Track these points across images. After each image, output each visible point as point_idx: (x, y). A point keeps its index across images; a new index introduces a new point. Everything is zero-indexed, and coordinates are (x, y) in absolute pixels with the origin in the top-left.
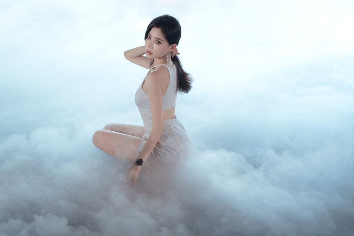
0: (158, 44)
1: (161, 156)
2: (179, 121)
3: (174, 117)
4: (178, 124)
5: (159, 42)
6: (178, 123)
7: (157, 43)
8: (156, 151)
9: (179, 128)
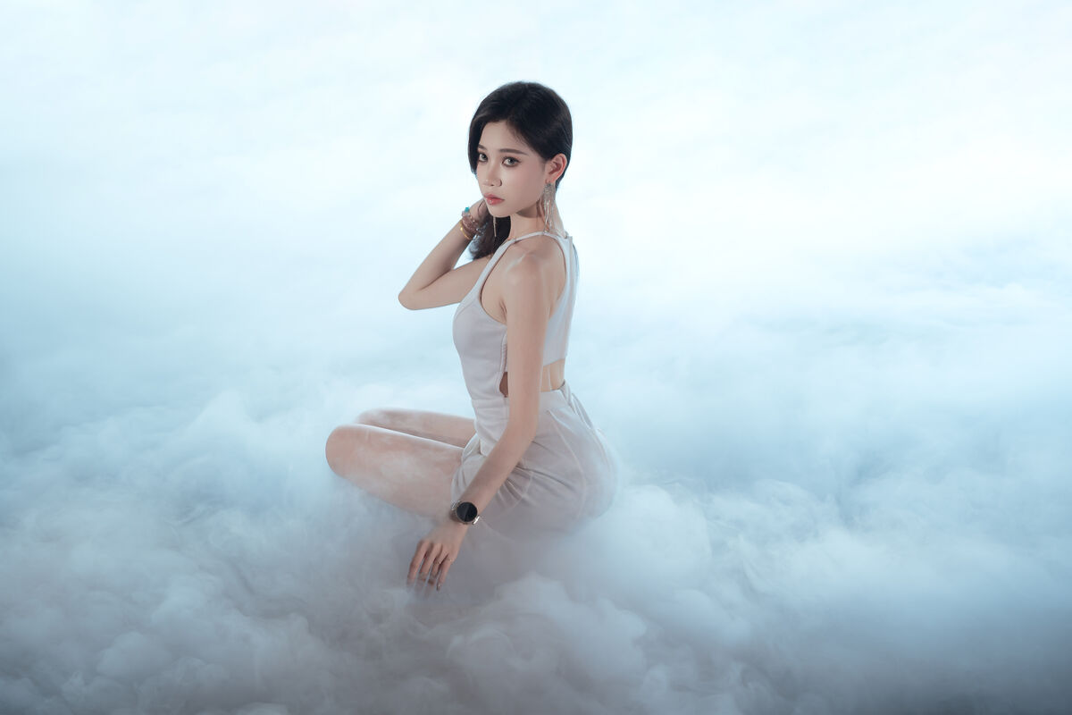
0: (513, 166)
1: (523, 501)
2: (575, 398)
3: (561, 383)
4: (570, 404)
5: (512, 160)
6: (572, 401)
7: (507, 166)
8: (508, 488)
9: (573, 415)
